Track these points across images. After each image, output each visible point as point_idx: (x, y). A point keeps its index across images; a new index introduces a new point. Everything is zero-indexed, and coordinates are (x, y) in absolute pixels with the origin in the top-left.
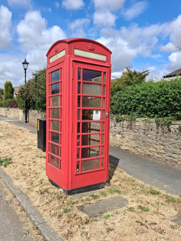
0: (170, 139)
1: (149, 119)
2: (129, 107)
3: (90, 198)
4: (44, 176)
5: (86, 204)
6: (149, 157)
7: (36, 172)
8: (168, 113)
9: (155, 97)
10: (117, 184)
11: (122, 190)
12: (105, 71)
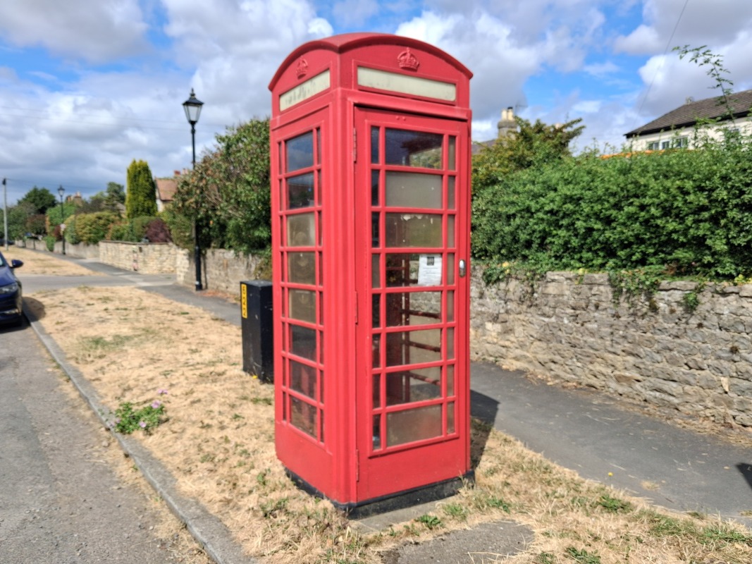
0: (657, 337)
1: (590, 274)
2: (523, 236)
3: (418, 525)
4: (268, 458)
5: (405, 545)
6: (593, 392)
7: (246, 447)
8: (648, 255)
9: (607, 205)
10: (497, 480)
11: (513, 499)
12: (452, 132)
